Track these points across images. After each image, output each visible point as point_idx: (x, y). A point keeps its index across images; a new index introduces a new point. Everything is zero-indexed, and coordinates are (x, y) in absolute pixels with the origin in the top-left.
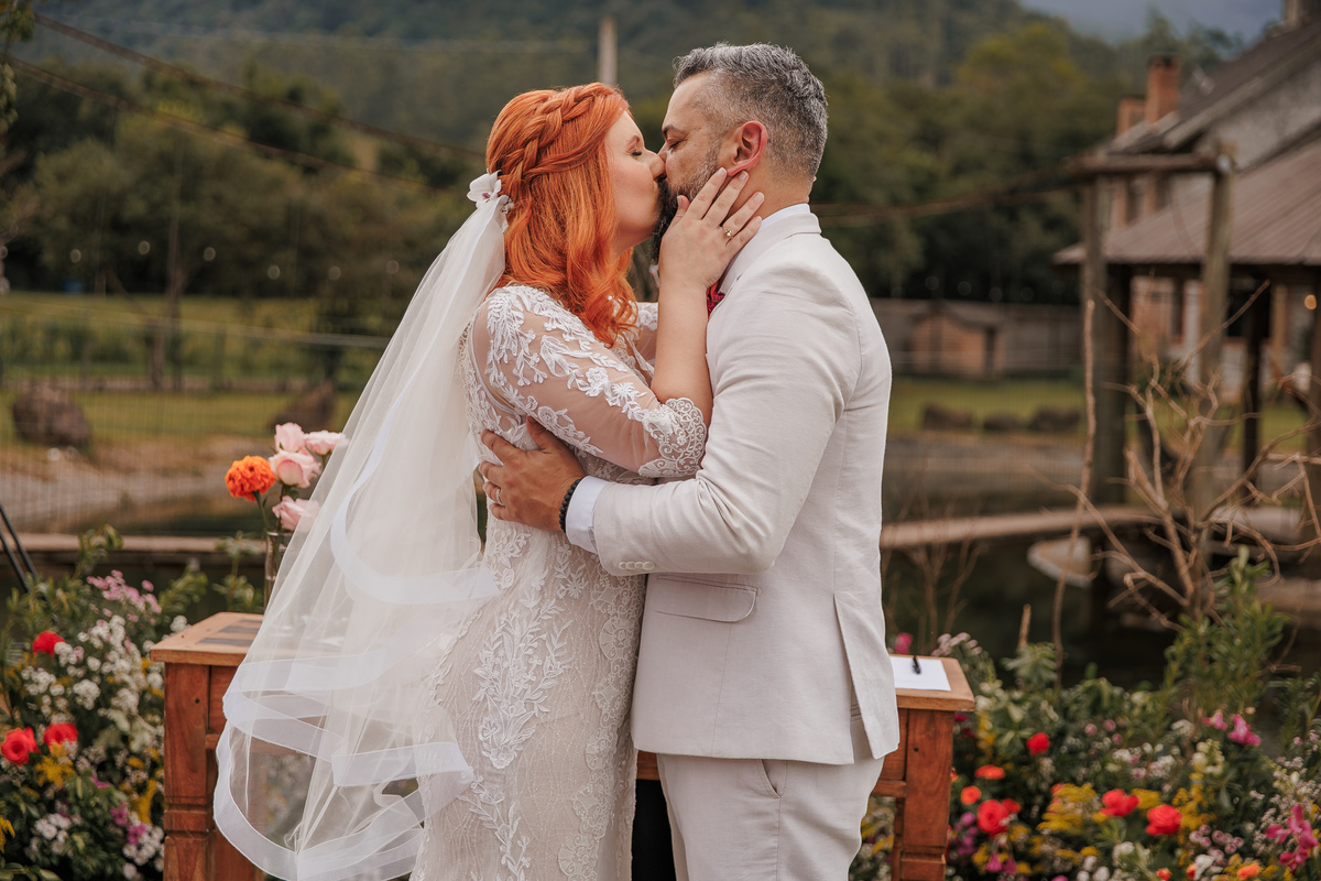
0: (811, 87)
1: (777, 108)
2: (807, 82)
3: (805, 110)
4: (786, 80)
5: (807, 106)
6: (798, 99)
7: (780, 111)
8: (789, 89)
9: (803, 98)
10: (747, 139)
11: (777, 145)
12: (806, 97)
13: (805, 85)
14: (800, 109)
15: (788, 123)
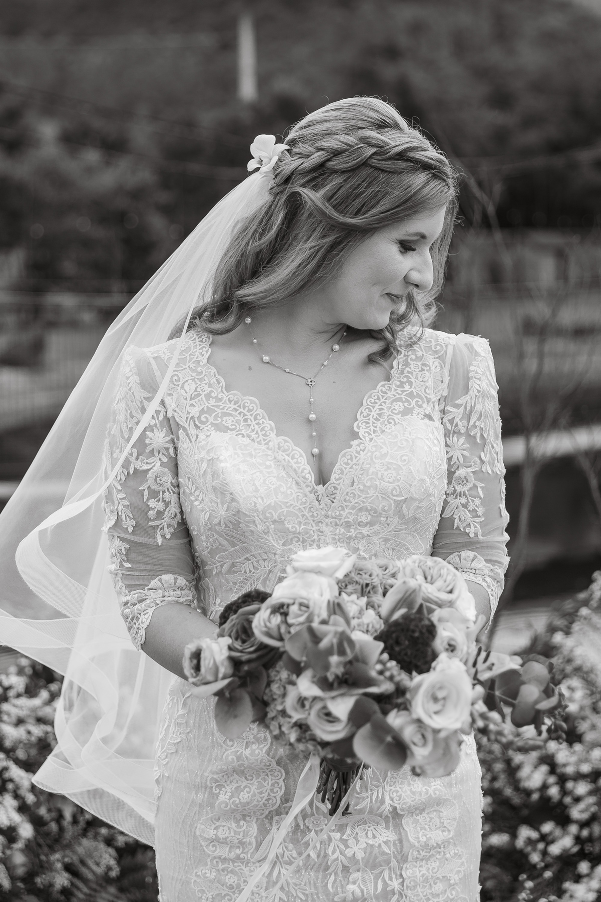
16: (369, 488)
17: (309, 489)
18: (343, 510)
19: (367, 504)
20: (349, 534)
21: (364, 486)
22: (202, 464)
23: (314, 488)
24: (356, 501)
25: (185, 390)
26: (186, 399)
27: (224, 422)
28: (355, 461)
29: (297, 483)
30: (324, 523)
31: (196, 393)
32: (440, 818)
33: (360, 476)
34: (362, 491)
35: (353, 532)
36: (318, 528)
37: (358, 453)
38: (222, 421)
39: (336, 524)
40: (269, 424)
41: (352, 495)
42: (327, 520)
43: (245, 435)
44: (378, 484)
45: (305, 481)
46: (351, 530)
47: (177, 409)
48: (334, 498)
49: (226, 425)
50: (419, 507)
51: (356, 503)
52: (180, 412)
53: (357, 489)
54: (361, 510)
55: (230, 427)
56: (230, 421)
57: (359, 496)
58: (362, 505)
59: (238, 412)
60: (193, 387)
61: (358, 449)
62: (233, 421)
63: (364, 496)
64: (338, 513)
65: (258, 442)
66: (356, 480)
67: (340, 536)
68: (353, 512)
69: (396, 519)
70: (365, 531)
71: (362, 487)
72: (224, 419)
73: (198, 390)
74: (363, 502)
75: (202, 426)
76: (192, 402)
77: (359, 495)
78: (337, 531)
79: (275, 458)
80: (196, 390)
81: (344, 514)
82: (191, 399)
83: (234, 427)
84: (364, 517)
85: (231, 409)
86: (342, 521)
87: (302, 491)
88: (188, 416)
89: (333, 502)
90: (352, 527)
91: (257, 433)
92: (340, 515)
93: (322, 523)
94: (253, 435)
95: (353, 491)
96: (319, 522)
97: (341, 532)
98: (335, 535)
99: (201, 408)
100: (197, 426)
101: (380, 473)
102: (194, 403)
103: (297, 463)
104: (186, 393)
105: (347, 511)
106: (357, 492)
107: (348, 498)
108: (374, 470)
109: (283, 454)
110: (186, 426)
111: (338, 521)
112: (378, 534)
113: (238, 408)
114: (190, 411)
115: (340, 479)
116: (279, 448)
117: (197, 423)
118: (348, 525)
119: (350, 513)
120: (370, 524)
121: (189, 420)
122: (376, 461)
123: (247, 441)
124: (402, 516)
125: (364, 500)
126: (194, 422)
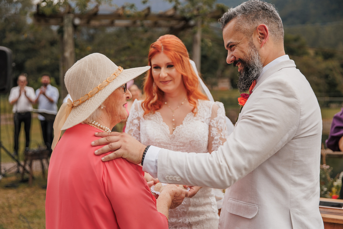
10: (261, 32)
17: (168, 136)
28: (180, 130)
29: (165, 134)
32: (203, 227)
37: (182, 128)
40: (162, 119)
45: (167, 133)
50: (195, 143)
56: (153, 118)
59: (155, 116)
61: (182, 127)
69: (189, 145)
70: (182, 148)
72: (151, 117)
81: (177, 143)
84: (181, 144)
94: (157, 122)
103: (166, 129)
112: (185, 149)
115: (176, 134)
116: (162, 125)
118: (177, 146)
120: (183, 146)
123: (155, 123)
124: (191, 145)
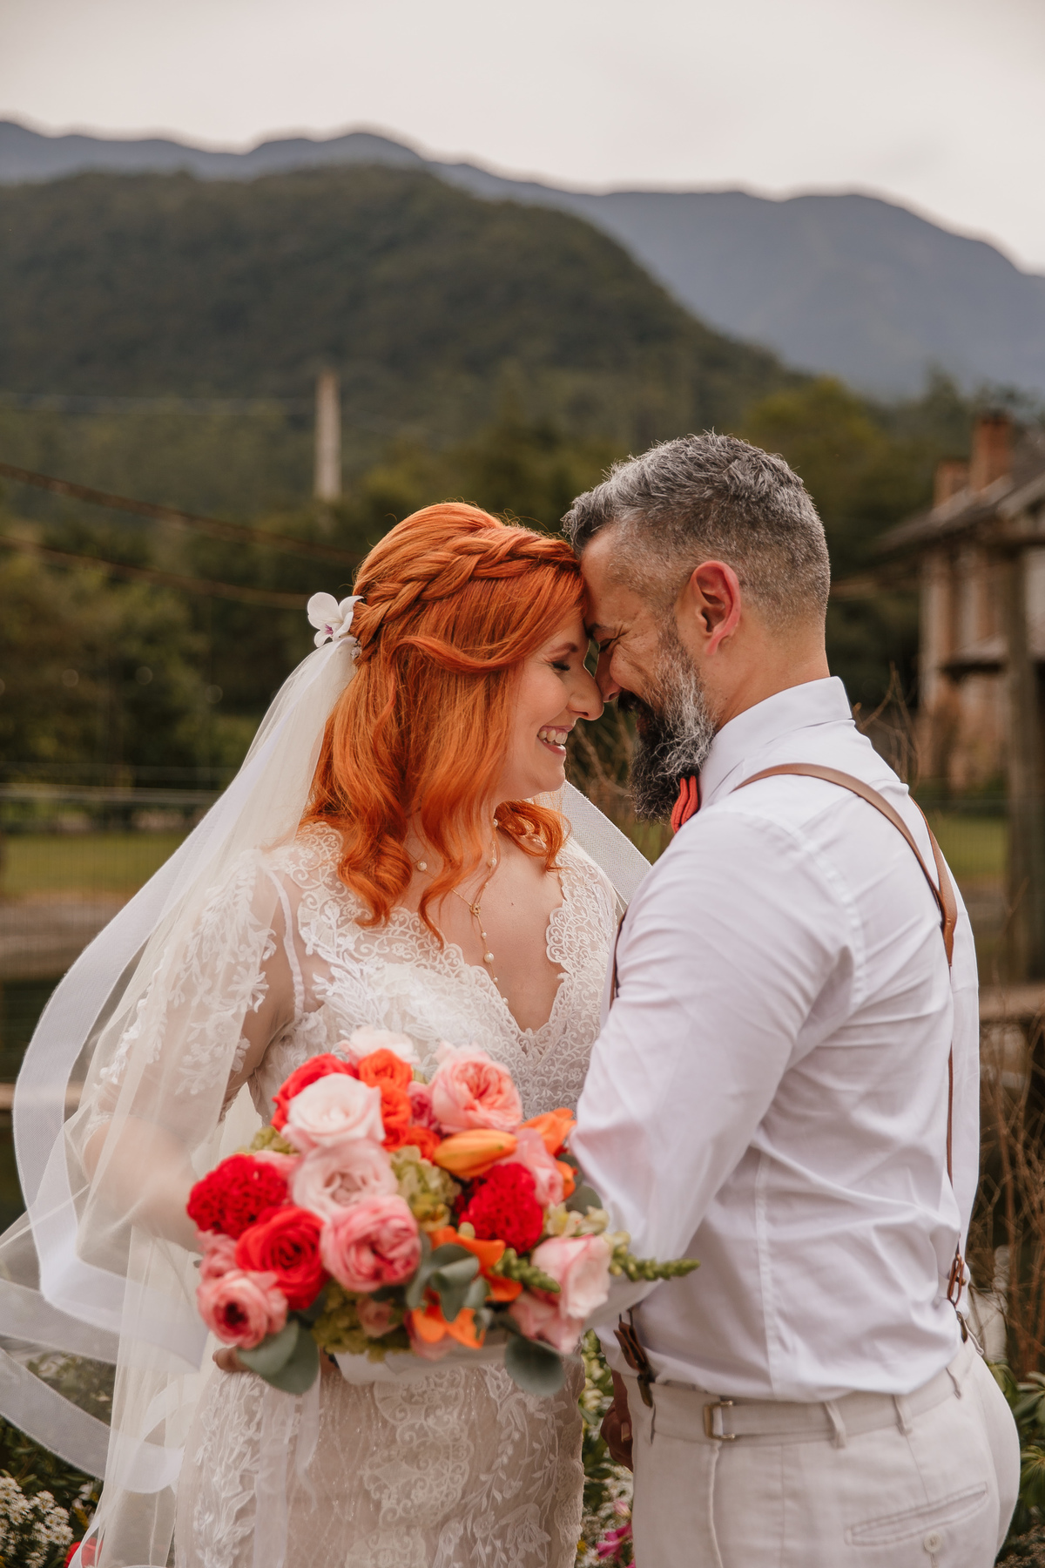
0: (767, 476)
1: (733, 533)
2: (758, 470)
3: (774, 513)
4: (727, 488)
5: (774, 507)
6: (757, 503)
7: (740, 535)
8: (737, 497)
9: (765, 499)
10: (708, 592)
11: (756, 583)
12: (767, 494)
13: (756, 478)
14: (766, 516)
15: (759, 546)
16: (584, 1035)
17: (514, 1037)
18: (553, 1065)
19: (582, 1058)
20: (556, 1097)
21: (578, 1032)
22: (380, 1004)
23: (519, 1036)
24: (569, 1052)
25: (327, 916)
26: (331, 928)
27: (394, 951)
29: (501, 1029)
30: (531, 1083)
31: (343, 918)
33: (572, 1020)
34: (575, 1040)
35: (560, 1095)
36: (524, 1088)
38: (391, 950)
39: (544, 1084)
41: (563, 1045)
42: (534, 1078)
43: (429, 966)
44: (594, 1030)
45: (509, 1025)
46: (559, 1092)
47: (319, 942)
48: (544, 1048)
49: (398, 954)
51: (569, 1055)
52: (326, 946)
53: (569, 1037)
54: (572, 1066)
55: (404, 956)
56: (403, 949)
57: (572, 1047)
58: (576, 1058)
59: (408, 936)
60: (337, 910)
62: (406, 949)
63: (578, 1046)
64: (547, 1069)
65: (445, 974)
66: (568, 1025)
67: (547, 1101)
68: (564, 1067)
70: (573, 1093)
71: (575, 1035)
72: (394, 946)
73: (345, 913)
74: (577, 1055)
75: (366, 959)
76: (341, 930)
77: (571, 1045)
78: (544, 1094)
79: (472, 995)
80: (341, 915)
81: (554, 1070)
82: (338, 927)
83: (409, 956)
85: (397, 933)
86: (552, 1079)
87: (508, 1039)
88: (339, 949)
89: (541, 1053)
90: (560, 1088)
91: (441, 962)
92: (550, 1072)
93: (528, 1082)
95: (566, 1040)
96: (525, 1081)
97: (548, 1095)
98: (540, 1098)
99: (356, 937)
100: (358, 961)
101: (594, 1017)
102: (344, 932)
104: (329, 919)
105: (557, 1066)
106: (569, 1041)
107: (559, 1049)
108: (587, 1012)
109: (482, 989)
110: (340, 962)
111: (546, 1080)
113: (407, 930)
114: (341, 943)
117: (356, 955)
118: (556, 1086)
119: (560, 1069)
121: (341, 954)
122: (587, 1002)
125: (578, 1052)
126: (352, 956)
